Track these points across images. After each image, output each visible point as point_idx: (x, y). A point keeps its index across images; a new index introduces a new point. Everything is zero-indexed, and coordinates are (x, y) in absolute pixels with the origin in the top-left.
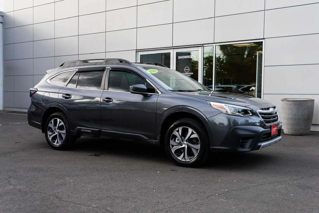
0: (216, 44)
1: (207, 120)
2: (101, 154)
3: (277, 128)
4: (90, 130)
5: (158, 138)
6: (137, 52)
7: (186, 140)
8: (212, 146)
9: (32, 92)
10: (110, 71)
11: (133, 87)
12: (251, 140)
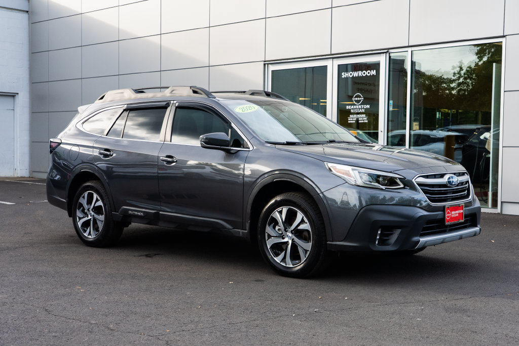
0: (413, 49)
1: (321, 195)
2: (157, 254)
3: (462, 211)
4: (141, 212)
5: (248, 225)
6: (267, 65)
7: (292, 231)
8: (331, 241)
9: (54, 145)
10: (176, 107)
11: (206, 138)
12: (399, 231)
